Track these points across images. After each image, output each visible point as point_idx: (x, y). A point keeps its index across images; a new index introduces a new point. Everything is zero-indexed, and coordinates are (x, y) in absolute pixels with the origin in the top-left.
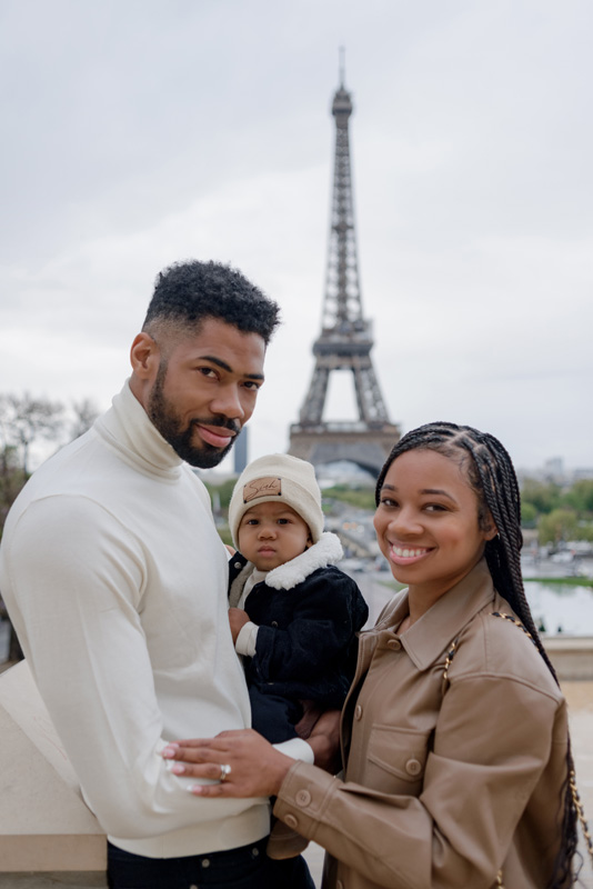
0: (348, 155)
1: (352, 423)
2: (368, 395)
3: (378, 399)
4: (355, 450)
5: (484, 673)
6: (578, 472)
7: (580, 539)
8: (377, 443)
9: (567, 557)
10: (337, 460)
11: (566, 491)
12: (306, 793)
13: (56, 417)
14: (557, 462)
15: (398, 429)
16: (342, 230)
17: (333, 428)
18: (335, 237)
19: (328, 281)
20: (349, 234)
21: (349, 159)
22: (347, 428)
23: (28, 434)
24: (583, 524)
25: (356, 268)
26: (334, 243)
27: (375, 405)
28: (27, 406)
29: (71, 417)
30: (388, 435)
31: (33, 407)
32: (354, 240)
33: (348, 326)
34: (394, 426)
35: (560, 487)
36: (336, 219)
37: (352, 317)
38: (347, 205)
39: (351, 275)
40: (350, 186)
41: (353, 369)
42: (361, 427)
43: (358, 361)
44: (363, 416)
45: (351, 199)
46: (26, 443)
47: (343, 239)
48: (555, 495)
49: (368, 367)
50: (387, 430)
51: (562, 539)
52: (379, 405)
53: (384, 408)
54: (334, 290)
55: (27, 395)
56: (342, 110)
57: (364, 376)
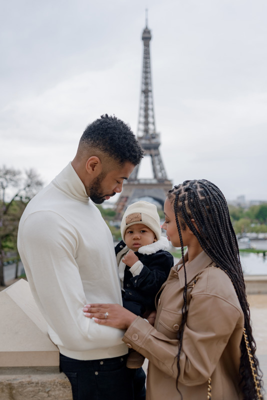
0: (149, 58)
1: (150, 180)
2: (158, 167)
3: (162, 169)
4: (152, 192)
5: (205, 293)
6: (251, 202)
7: (252, 232)
8: (162, 188)
9: (246, 240)
10: (144, 196)
11: (246, 210)
12: (137, 335)
13: (17, 177)
14: (242, 197)
15: (171, 182)
16: (146, 92)
17: (142, 182)
18: (143, 95)
19: (140, 115)
20: (150, 94)
21: (150, 60)
22: (148, 182)
23: (5, 184)
24: (253, 225)
25: (152, 110)
26: (143, 98)
27: (161, 171)
28: (4, 172)
29: (24, 176)
30: (167, 185)
31: (7, 172)
32: (152, 97)
33: (149, 136)
34: (170, 181)
35: (244, 208)
36: (144, 87)
37: (151, 132)
38: (148, 81)
39: (150, 113)
40: (150, 72)
41: (151, 155)
42: (155, 181)
43: (153, 152)
44: (155, 177)
45: (150, 78)
46: (4, 189)
47: (147, 97)
48: (241, 212)
49: (158, 155)
50: (166, 183)
51: (244, 232)
52: (163, 172)
53: (165, 173)
54: (142, 120)
55: (4, 167)
56: (147, 37)
57: (156, 158)
